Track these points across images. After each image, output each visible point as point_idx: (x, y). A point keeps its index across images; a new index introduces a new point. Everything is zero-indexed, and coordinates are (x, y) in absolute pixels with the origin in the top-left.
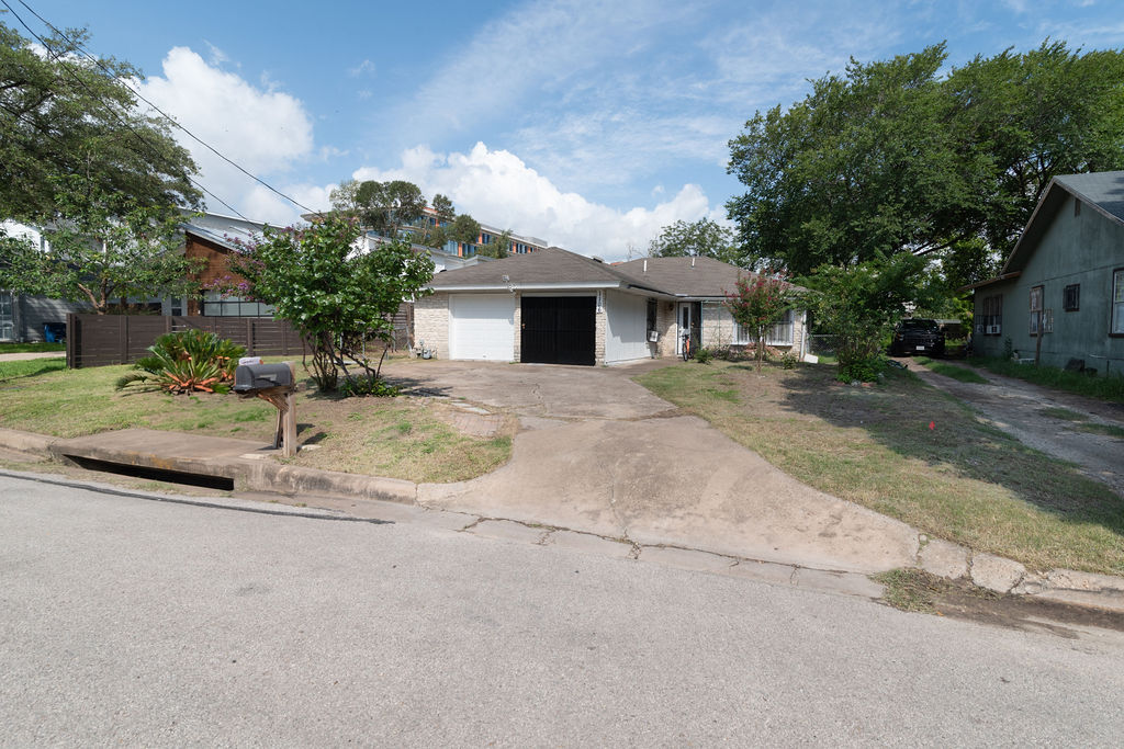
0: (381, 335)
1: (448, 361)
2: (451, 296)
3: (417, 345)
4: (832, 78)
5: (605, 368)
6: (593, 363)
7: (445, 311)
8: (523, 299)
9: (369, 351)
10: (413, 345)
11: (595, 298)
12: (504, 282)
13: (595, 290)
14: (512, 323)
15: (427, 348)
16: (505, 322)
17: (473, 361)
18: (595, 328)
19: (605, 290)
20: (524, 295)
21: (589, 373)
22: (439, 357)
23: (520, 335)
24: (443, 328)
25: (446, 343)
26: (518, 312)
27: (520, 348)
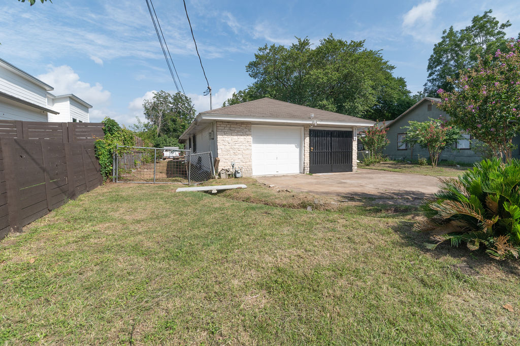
2: (253, 126)
6: (351, 170)
8: (310, 131)
11: (352, 132)
13: (352, 127)
14: (298, 146)
15: (236, 168)
16: (293, 147)
18: (352, 150)
20: (311, 128)
23: (309, 155)
24: (247, 152)
25: (249, 163)
26: (307, 140)
27: (309, 164)
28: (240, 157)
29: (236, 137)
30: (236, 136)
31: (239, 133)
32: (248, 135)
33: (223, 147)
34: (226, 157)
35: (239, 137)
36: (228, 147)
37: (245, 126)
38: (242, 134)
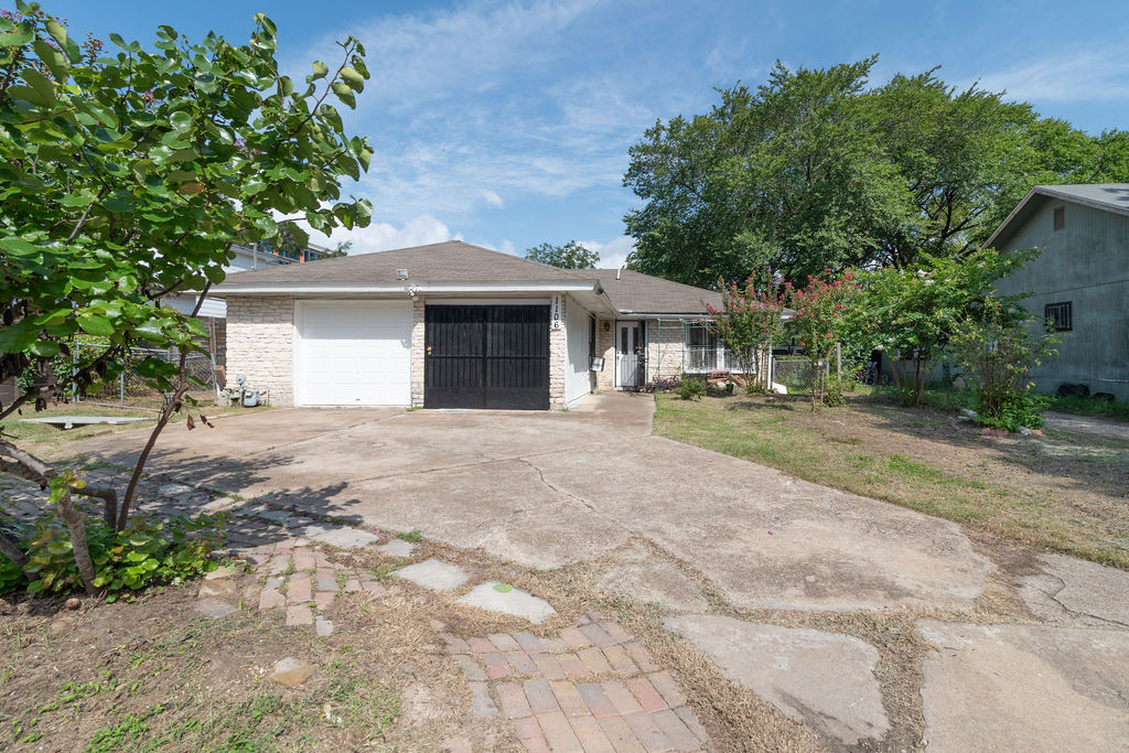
0: (142, 369)
1: (293, 410)
2: (297, 302)
3: (231, 383)
4: (742, 89)
5: (566, 414)
6: (546, 406)
7: (287, 327)
8: (429, 309)
9: (136, 395)
10: (223, 385)
11: (549, 307)
12: (399, 281)
13: (548, 295)
14: (408, 344)
15: (250, 386)
16: (395, 345)
17: (339, 408)
18: (548, 353)
19: (565, 295)
20: (431, 302)
21: (540, 422)
22: (273, 402)
23: (423, 365)
24: (282, 356)
25: (287, 379)
26: (420, 329)
27: (422, 385)
28: (268, 364)
29: (260, 327)
30: (262, 322)
31: (266, 318)
32: (284, 321)
33: (235, 345)
34: (241, 364)
35: (267, 325)
36: (245, 346)
37: (279, 302)
38: (272, 319)
